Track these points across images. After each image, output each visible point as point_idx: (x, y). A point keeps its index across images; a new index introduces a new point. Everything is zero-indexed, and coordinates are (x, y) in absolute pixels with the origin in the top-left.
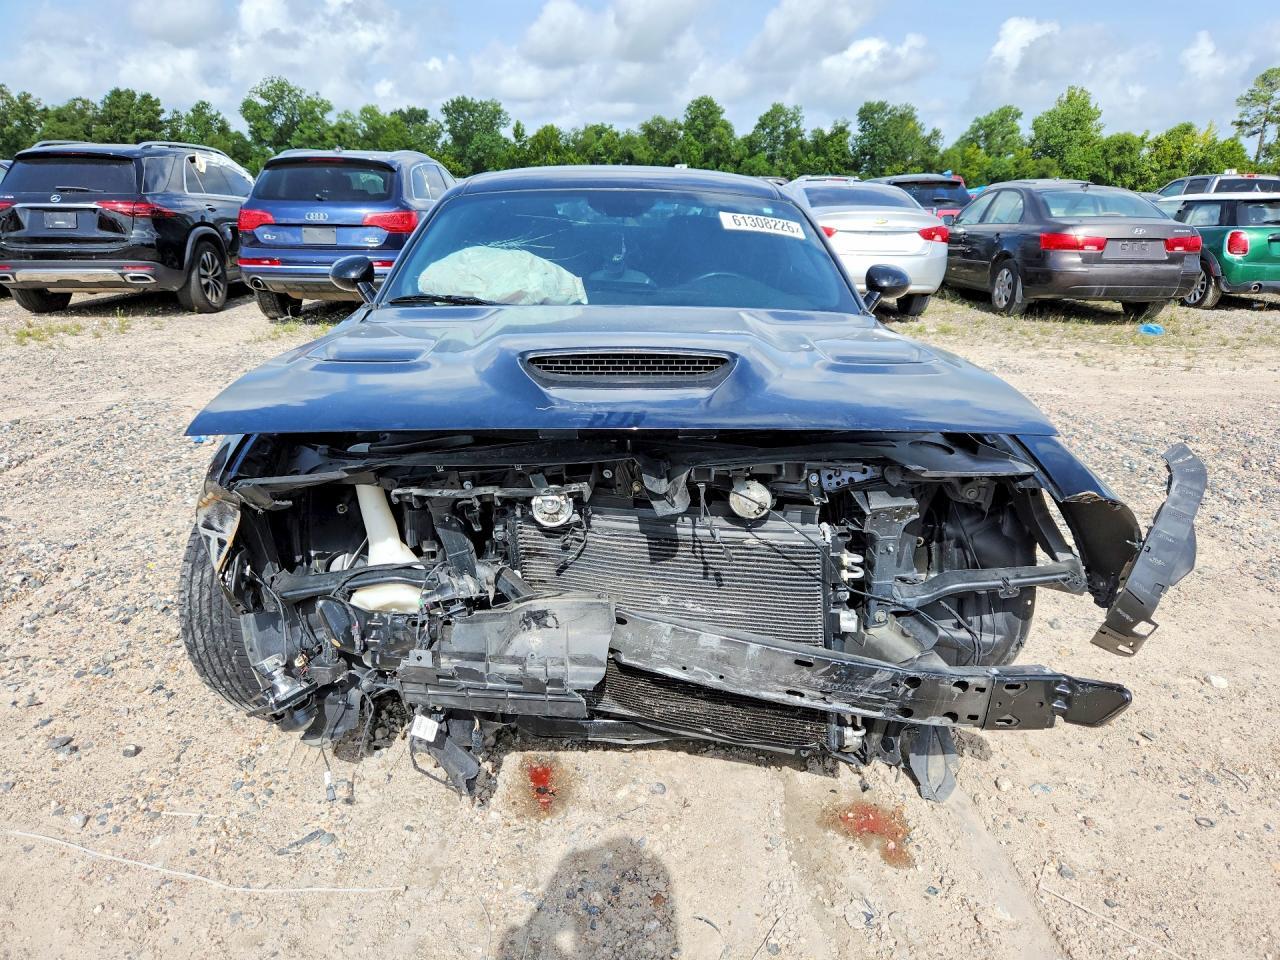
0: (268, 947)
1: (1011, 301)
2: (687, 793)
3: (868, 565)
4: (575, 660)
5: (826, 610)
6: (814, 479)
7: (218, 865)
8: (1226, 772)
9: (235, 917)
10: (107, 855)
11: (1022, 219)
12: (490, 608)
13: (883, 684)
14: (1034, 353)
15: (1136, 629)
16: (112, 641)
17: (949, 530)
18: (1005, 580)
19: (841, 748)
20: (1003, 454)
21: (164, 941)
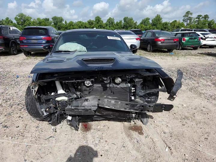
0: (46, 153)
1: (150, 50)
2: (109, 126)
3: (135, 89)
4: (92, 106)
5: (130, 96)
6: (127, 77)
7: (36, 143)
8: (186, 118)
9: (40, 150)
10: (17, 143)
11: (151, 37)
12: (79, 99)
13: (139, 107)
14: (154, 58)
15: (174, 97)
16: (10, 110)
17: (146, 84)
18: (155, 91)
19: (132, 117)
20: (155, 72)
21: (29, 154)
